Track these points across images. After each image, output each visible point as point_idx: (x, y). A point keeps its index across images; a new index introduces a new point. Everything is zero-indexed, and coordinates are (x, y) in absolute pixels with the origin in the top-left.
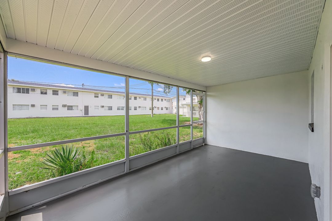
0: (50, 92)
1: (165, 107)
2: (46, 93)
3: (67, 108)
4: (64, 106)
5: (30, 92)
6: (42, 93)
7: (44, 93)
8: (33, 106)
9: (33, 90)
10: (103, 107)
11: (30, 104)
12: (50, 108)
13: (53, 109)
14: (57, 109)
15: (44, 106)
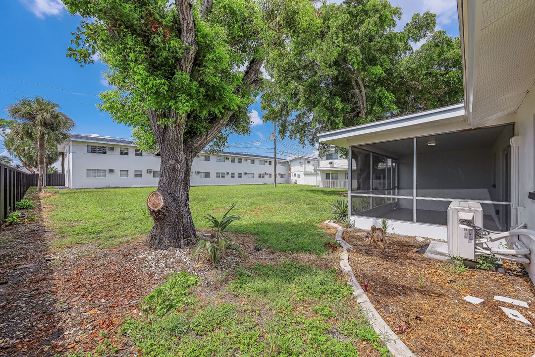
0: (131, 152)
1: (280, 174)
2: (126, 154)
3: (152, 174)
4: (149, 171)
5: (108, 152)
6: (122, 153)
7: (124, 153)
8: (111, 171)
9: (112, 149)
10: (198, 173)
11: (107, 168)
12: (131, 174)
13: (136, 176)
14: (140, 176)
15: (124, 172)
